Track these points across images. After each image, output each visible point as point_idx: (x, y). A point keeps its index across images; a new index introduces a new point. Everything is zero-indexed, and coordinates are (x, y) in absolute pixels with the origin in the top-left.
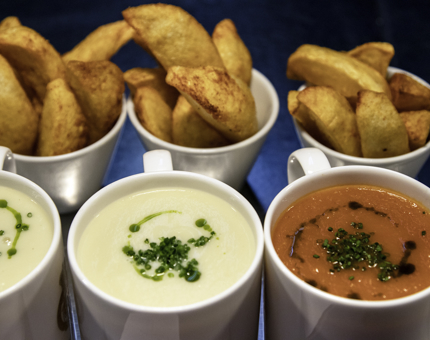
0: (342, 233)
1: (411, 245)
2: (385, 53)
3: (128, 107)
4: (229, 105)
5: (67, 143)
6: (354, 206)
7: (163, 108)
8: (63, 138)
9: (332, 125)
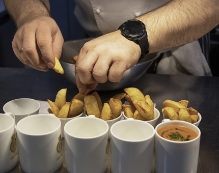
0: (174, 133)
1: (189, 136)
2: (186, 103)
3: (123, 113)
4: (148, 110)
5: (108, 118)
6: (177, 129)
7: (131, 113)
8: (107, 116)
9: (172, 115)
